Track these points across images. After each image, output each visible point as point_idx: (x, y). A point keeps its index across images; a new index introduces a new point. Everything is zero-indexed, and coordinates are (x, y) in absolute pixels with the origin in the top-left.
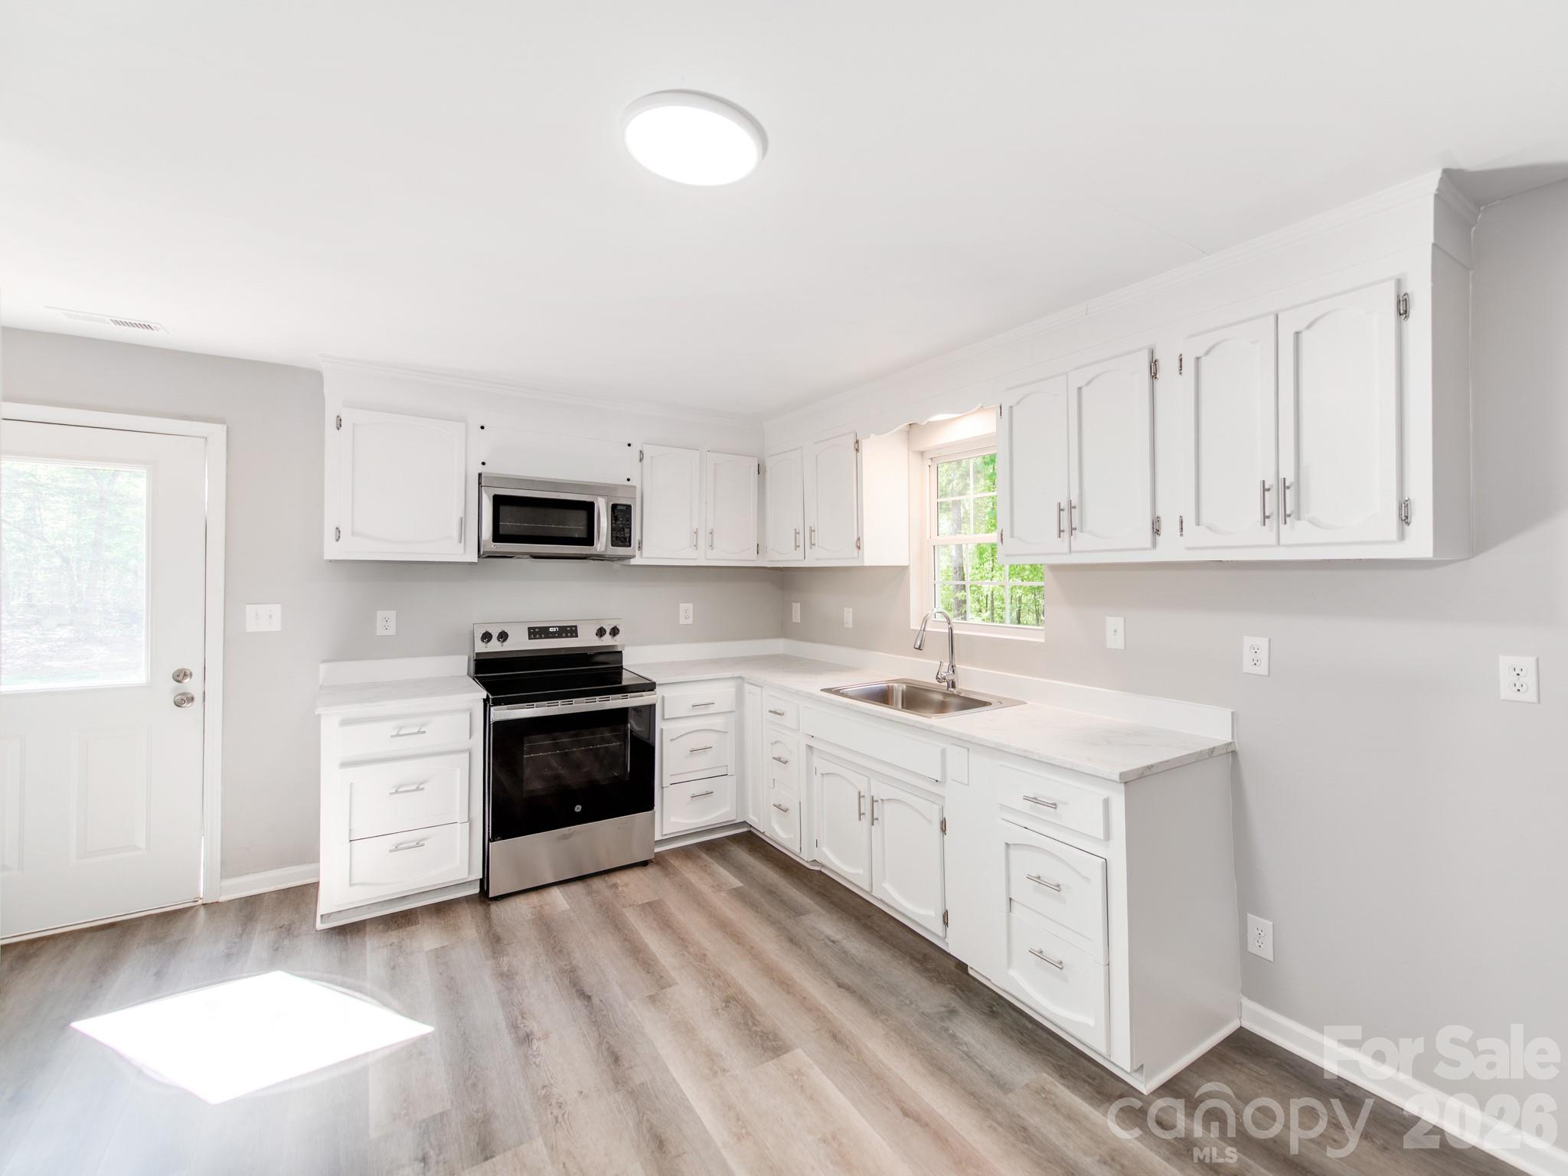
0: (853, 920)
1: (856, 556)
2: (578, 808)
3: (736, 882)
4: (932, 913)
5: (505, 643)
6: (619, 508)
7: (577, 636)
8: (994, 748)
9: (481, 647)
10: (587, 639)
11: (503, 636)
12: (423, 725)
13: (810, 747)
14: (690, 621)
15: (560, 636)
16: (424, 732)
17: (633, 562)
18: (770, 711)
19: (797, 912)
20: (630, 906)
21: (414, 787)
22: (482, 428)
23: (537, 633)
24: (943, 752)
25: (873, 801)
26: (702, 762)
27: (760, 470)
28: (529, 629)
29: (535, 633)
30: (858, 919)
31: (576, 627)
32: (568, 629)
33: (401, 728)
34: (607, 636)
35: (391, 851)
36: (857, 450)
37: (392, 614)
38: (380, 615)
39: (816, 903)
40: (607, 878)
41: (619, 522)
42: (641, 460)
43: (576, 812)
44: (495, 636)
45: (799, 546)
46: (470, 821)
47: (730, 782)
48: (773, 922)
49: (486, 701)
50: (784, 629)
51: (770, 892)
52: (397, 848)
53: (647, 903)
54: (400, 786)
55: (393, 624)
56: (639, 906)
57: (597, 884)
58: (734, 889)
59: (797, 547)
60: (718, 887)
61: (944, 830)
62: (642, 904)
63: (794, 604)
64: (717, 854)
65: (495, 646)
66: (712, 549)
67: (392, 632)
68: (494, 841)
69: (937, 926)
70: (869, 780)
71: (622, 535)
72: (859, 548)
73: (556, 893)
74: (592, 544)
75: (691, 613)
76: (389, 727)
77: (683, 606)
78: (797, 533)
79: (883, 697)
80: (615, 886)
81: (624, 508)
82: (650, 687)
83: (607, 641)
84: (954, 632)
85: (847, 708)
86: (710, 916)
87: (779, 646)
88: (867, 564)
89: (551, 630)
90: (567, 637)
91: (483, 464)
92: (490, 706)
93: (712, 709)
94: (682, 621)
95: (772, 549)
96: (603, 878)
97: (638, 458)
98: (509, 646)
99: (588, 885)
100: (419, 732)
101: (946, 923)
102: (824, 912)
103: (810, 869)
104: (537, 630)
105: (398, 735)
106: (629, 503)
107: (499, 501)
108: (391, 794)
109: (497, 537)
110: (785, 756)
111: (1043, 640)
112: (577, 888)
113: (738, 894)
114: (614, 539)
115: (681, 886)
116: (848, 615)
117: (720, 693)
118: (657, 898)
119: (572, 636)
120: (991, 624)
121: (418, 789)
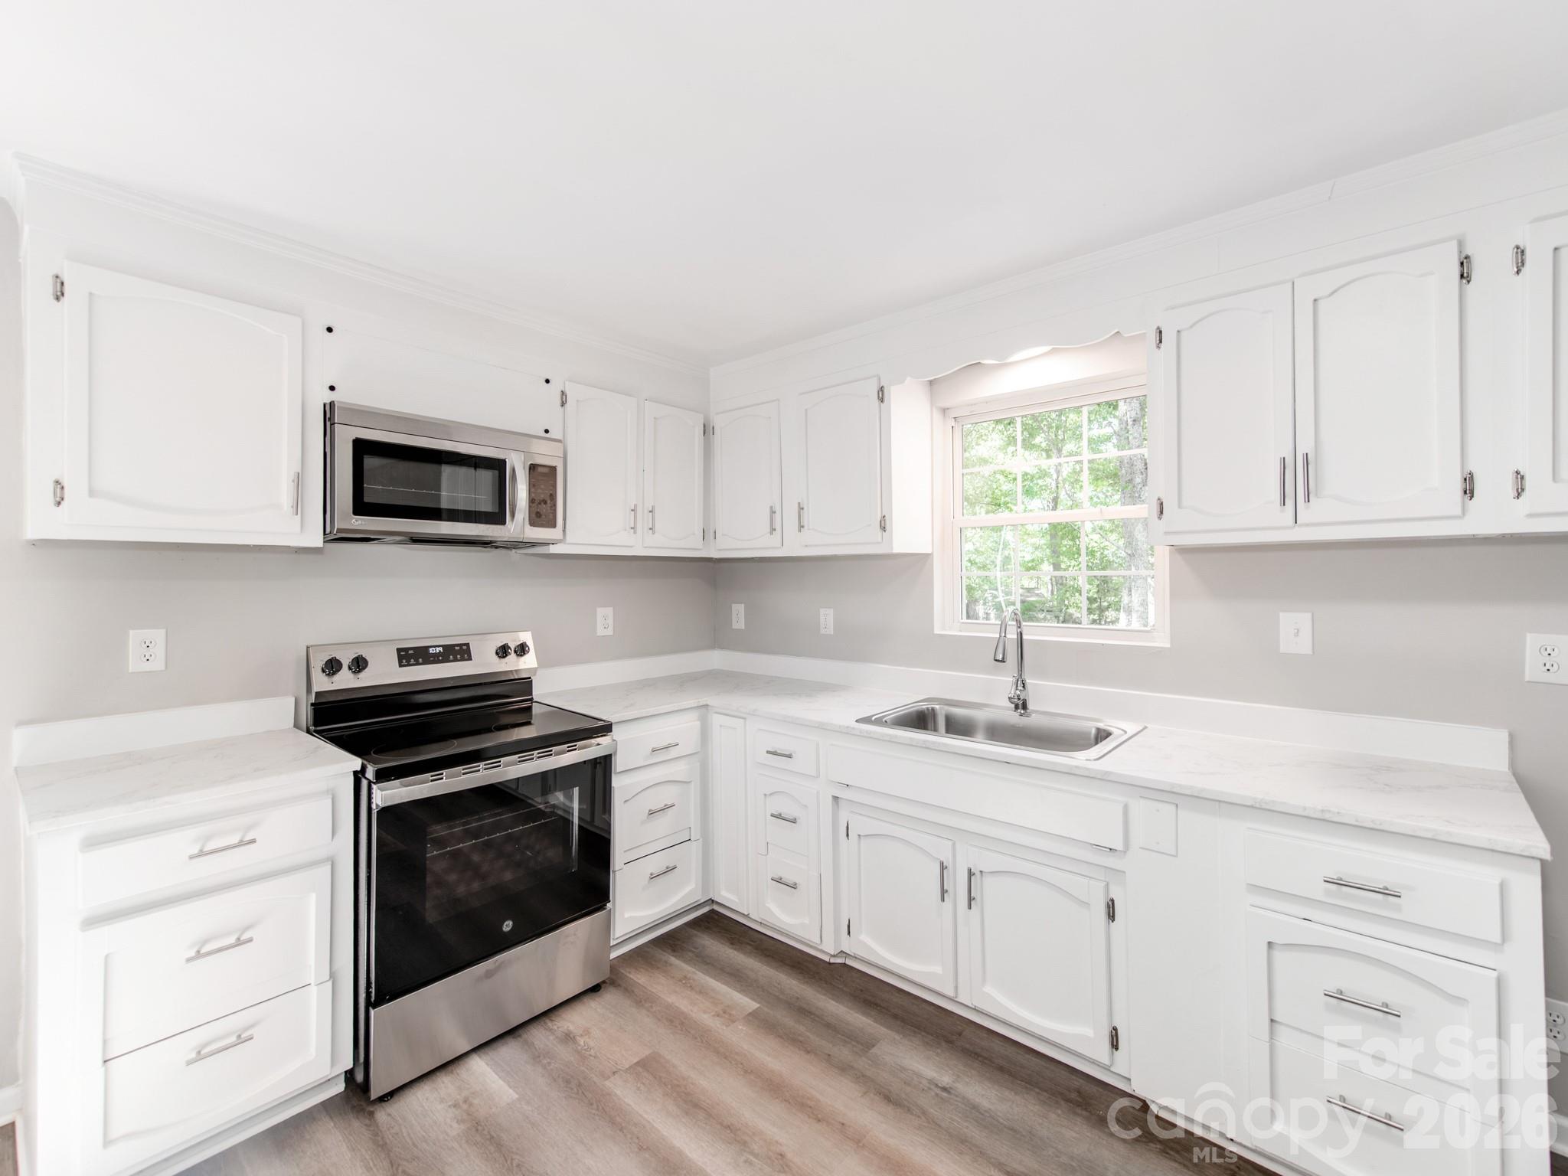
0: (943, 1044)
1: (880, 540)
2: (508, 926)
3: (750, 1004)
4: (1089, 1032)
5: (362, 675)
6: (540, 470)
7: (470, 659)
8: (1252, 807)
9: (323, 683)
10: (484, 663)
11: (359, 664)
12: (249, 828)
13: (836, 798)
14: (610, 632)
15: (446, 660)
16: (253, 841)
17: (553, 549)
18: (768, 752)
19: (864, 1044)
20: (614, 1073)
21: (232, 940)
22: (330, 330)
23: (412, 656)
24: (1126, 808)
25: (970, 874)
26: (663, 825)
27: (707, 430)
28: (399, 650)
29: (409, 656)
30: (949, 1042)
31: (468, 645)
32: (457, 648)
33: (208, 838)
34: (512, 656)
35: (189, 1063)
36: (882, 400)
37: (158, 636)
38: (135, 637)
39: (876, 1021)
40: (550, 1024)
41: (539, 491)
42: (563, 404)
43: (505, 933)
44: (346, 663)
45: (775, 530)
46: (333, 976)
47: (694, 849)
48: (844, 1069)
49: (358, 776)
50: (718, 637)
51: (803, 1011)
52: (200, 1056)
53: (637, 1063)
54: (205, 942)
55: (159, 651)
56: (627, 1071)
57: (538, 1036)
58: (750, 1014)
59: (773, 530)
60: (727, 1014)
61: (1111, 916)
62: (631, 1067)
63: (734, 606)
64: (690, 954)
65: (345, 680)
66: (654, 533)
67: (158, 664)
68: (376, 1005)
69: (1100, 1051)
70: (954, 845)
71: (543, 511)
72: (884, 529)
73: (478, 1064)
74: (503, 522)
75: (610, 621)
76: (184, 842)
77: (601, 612)
78: (773, 512)
79: (921, 720)
80: (568, 1038)
81: (545, 470)
82: (606, 729)
83: (513, 664)
84: (1024, 637)
85: (880, 739)
86: (746, 1072)
87: (716, 659)
88: (897, 550)
89: (431, 651)
90: (456, 660)
91: (332, 388)
92: (370, 783)
93: (674, 753)
94: (601, 631)
95: (723, 535)
96: (542, 1023)
97: (559, 402)
98: (367, 679)
99: (526, 1042)
100: (242, 843)
101: (1115, 1046)
102: (897, 1037)
103: (830, 963)
104: (411, 652)
105: (202, 854)
106: (554, 464)
107: (362, 448)
108: (189, 960)
109: (361, 507)
110: (788, 811)
111: (1168, 646)
112: (508, 1051)
113: (761, 1023)
114: (534, 516)
115: (671, 1021)
116: (827, 618)
117: (681, 728)
118: (647, 1052)
119: (463, 659)
120: (1056, 625)
121: (239, 943)
